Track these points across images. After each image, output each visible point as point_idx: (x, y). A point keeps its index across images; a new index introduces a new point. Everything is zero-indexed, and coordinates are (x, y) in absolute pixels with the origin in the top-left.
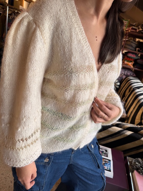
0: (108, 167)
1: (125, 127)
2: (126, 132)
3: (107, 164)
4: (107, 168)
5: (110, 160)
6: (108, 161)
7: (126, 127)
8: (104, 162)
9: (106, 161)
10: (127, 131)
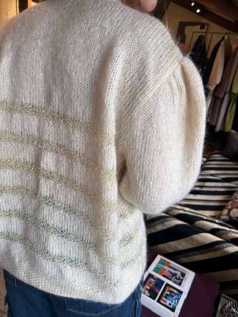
0: (172, 304)
1: (228, 237)
2: (227, 247)
3: (173, 296)
4: (170, 304)
5: (181, 292)
6: (177, 293)
7: (230, 238)
8: (168, 293)
9: (173, 292)
10: (230, 244)
